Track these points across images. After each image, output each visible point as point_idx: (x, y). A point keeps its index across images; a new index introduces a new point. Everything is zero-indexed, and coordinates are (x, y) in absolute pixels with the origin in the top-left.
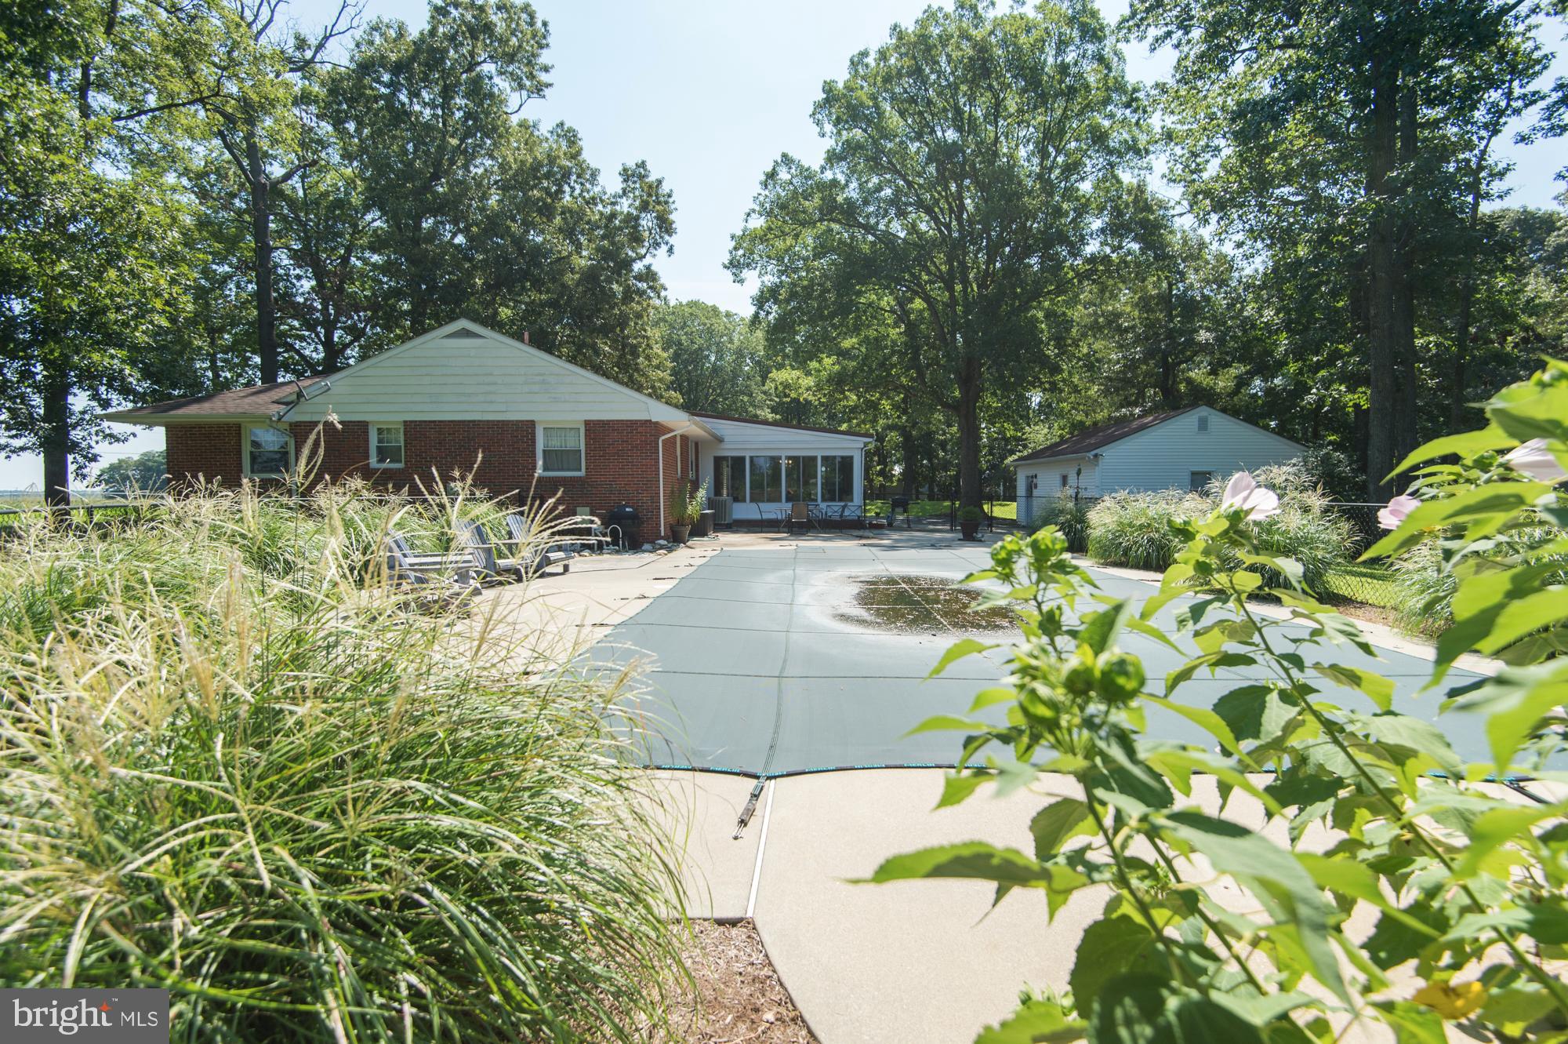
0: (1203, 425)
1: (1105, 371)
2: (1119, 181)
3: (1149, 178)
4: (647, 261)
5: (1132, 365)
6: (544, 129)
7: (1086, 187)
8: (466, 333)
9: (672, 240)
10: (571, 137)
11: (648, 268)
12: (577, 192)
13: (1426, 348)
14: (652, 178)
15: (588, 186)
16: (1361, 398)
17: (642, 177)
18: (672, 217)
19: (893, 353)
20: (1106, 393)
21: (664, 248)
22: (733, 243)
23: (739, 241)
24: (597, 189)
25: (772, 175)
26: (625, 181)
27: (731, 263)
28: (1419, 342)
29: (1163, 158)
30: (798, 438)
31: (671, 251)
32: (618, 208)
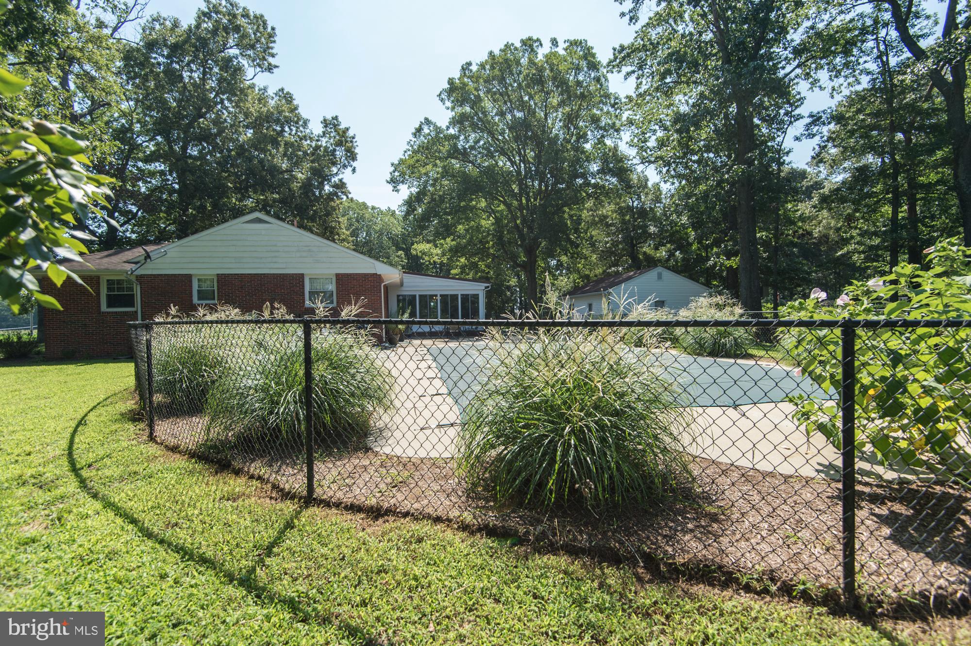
0: (660, 276)
1: (601, 247)
2: (605, 144)
3: (620, 144)
4: (340, 176)
5: (615, 244)
6: (271, 92)
7: (588, 146)
8: (259, 221)
9: (354, 164)
10: (288, 98)
11: (341, 180)
12: (294, 132)
13: (761, 238)
14: (342, 126)
15: (301, 129)
16: (734, 262)
17: (335, 126)
18: (356, 151)
19: (489, 235)
20: (601, 258)
21: (350, 169)
22: (393, 169)
23: (396, 167)
24: (308, 131)
25: (419, 130)
26: (326, 127)
27: (391, 180)
28: (758, 235)
29: (628, 134)
30: (447, 284)
31: (354, 170)
32: (320, 143)
